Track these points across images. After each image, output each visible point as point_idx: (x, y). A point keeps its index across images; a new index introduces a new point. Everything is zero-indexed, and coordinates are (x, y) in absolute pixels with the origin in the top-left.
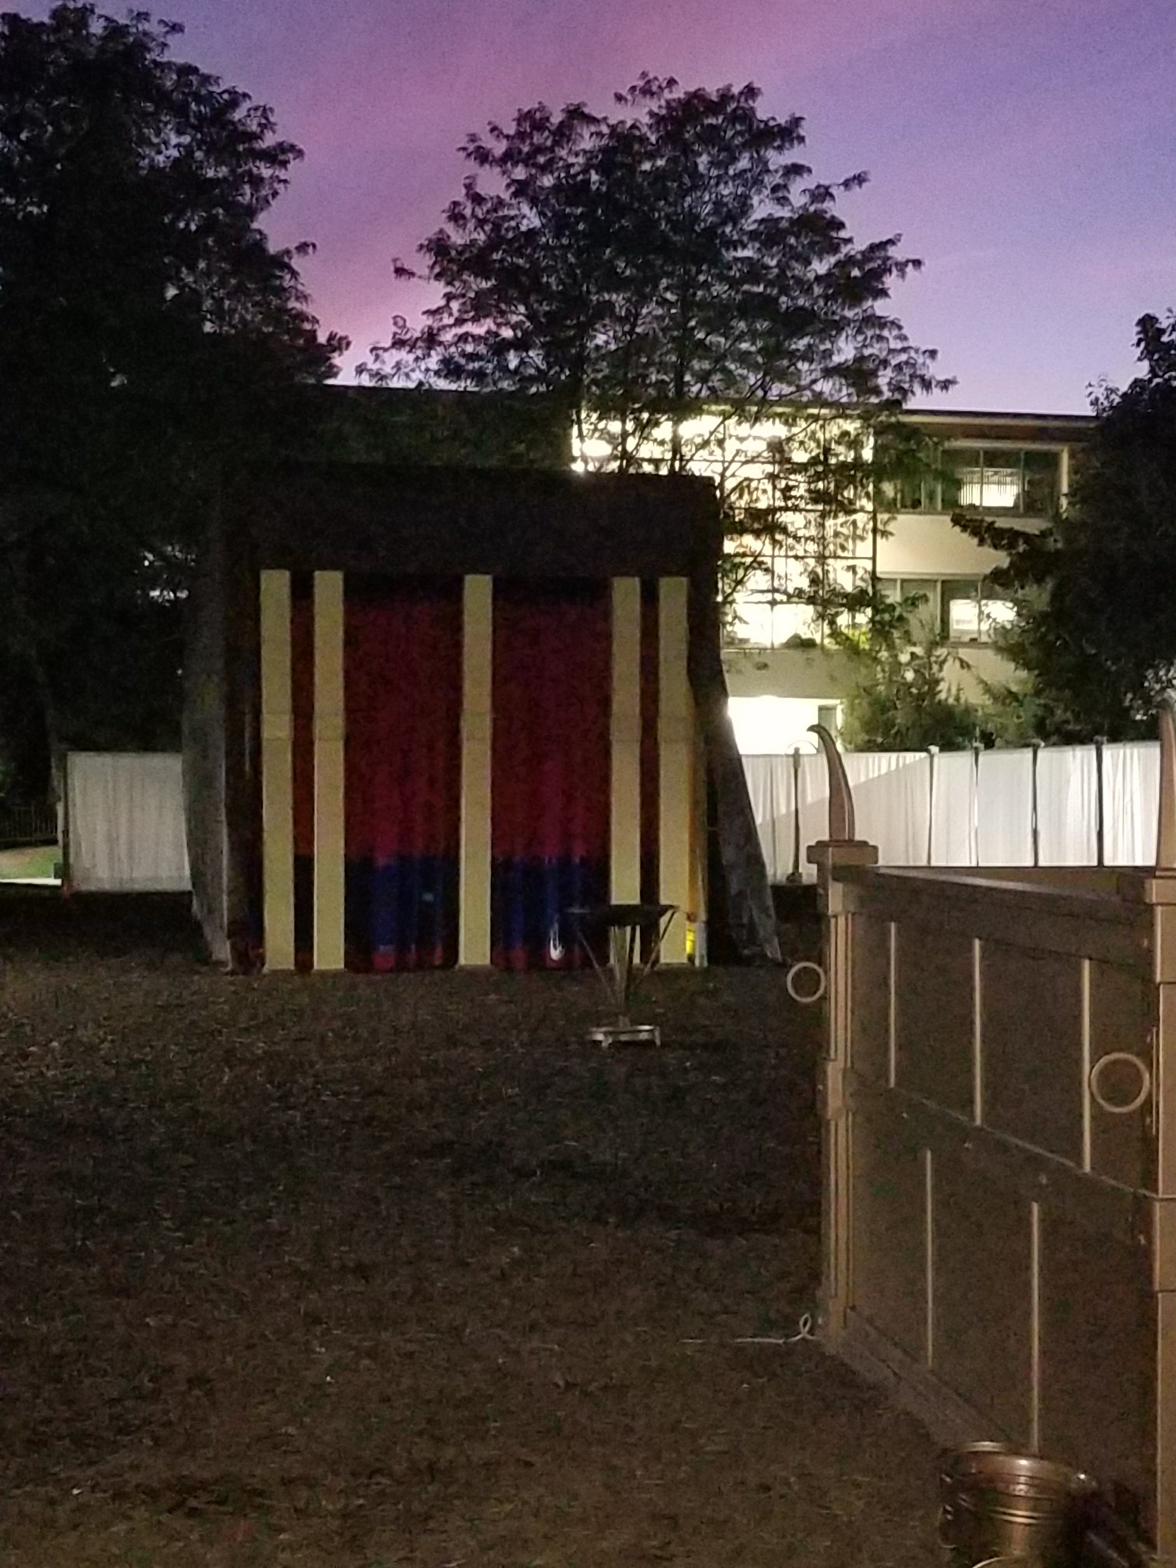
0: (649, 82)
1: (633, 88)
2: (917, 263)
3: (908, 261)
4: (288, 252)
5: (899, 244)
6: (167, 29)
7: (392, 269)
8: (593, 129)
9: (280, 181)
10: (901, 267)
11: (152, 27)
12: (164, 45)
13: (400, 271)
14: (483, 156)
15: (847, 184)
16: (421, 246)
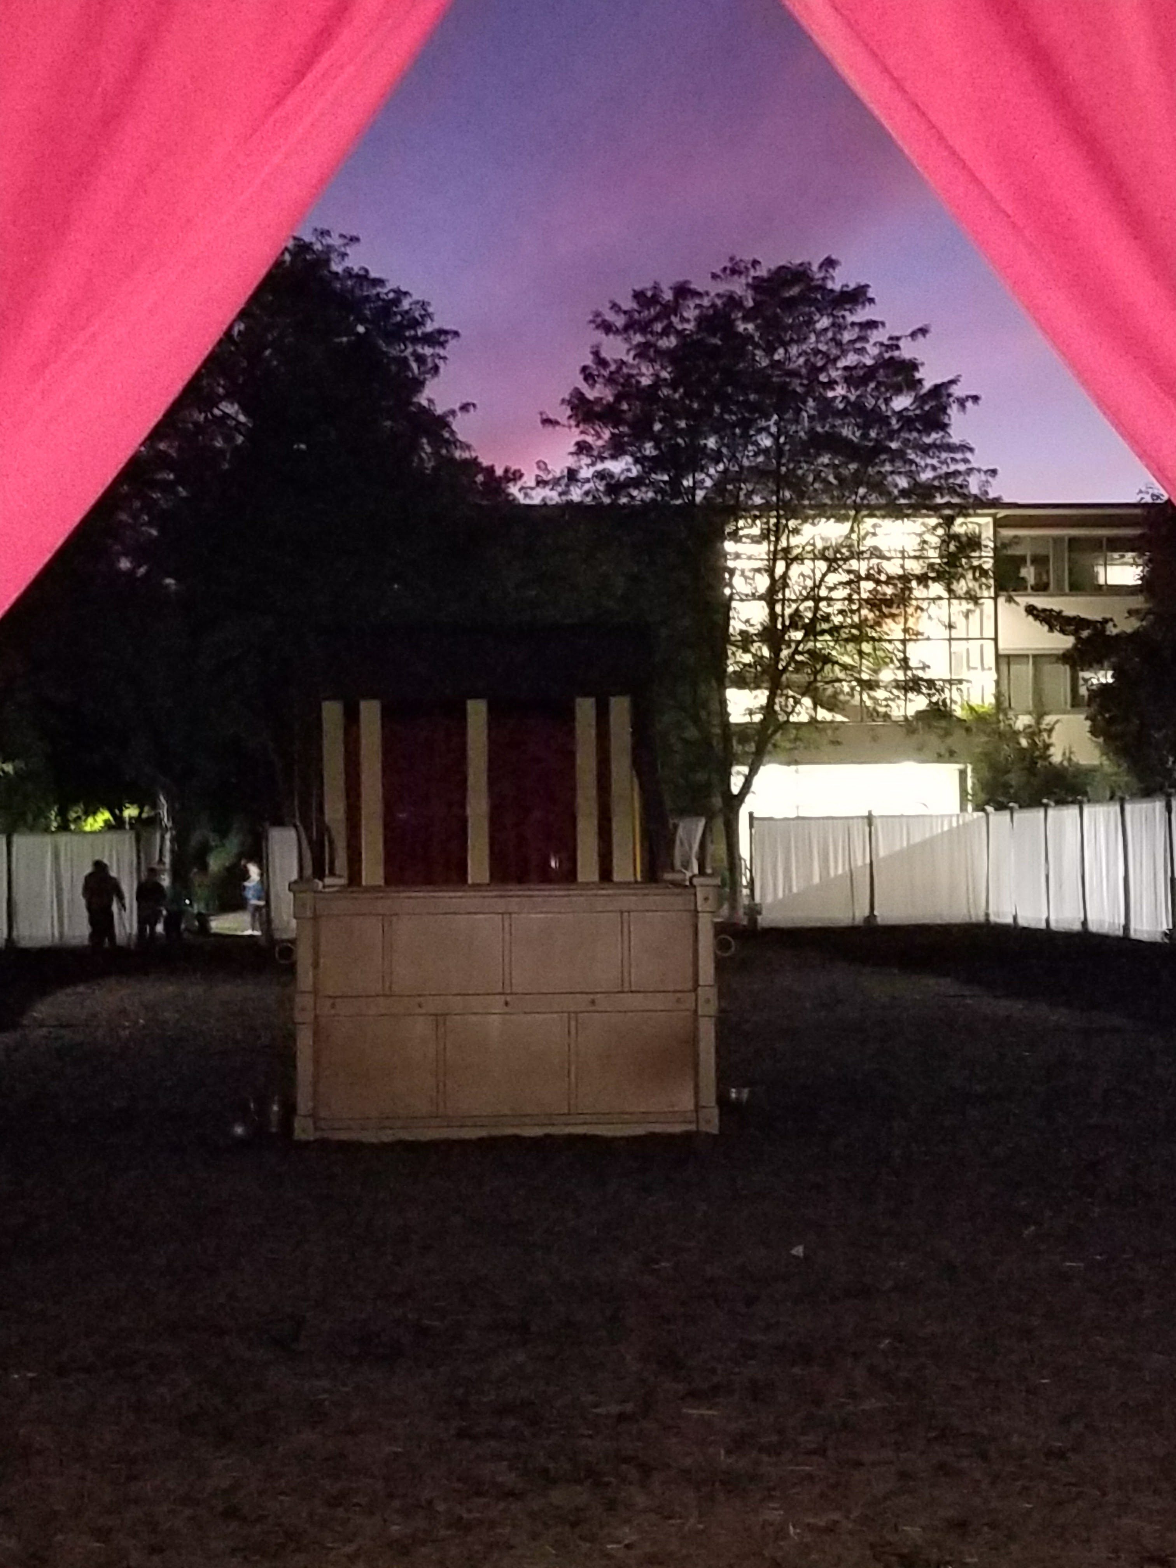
0: (736, 263)
1: (725, 269)
2: (976, 399)
3: (968, 397)
4: (453, 413)
5: (959, 383)
6: (346, 241)
7: (539, 421)
8: (698, 302)
9: (441, 358)
10: (962, 402)
11: (334, 241)
12: (344, 255)
13: (547, 422)
14: (607, 328)
15: (913, 335)
16: (563, 401)
